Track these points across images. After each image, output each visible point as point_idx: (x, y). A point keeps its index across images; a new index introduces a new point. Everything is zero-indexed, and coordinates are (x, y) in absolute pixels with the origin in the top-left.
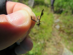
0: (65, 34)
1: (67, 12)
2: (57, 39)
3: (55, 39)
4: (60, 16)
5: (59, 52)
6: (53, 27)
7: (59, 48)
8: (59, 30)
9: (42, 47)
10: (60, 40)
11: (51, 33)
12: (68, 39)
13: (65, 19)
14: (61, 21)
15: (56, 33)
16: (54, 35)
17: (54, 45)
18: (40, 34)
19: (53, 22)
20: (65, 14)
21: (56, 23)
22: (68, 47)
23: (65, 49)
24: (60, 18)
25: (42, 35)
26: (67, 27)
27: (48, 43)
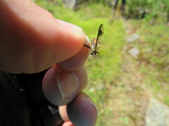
0: (151, 67)
1: (156, 17)
2: (134, 78)
3: (129, 79)
4: (140, 27)
5: (139, 106)
6: (124, 52)
7: (139, 99)
8: (137, 60)
9: (100, 97)
10: (141, 81)
11: (120, 65)
13: (151, 34)
14: (143, 38)
15: (132, 66)
16: (126, 71)
17: (127, 93)
18: (95, 68)
19: (123, 42)
20: (152, 21)
21: (130, 43)
22: (160, 96)
23: (153, 100)
24: (138, 31)
25: (100, 72)
26: (156, 52)
27: (112, 88)
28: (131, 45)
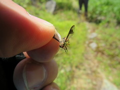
0: (105, 57)
1: (109, 22)
2: (92, 64)
3: (89, 65)
4: (97, 28)
5: (95, 85)
6: (86, 45)
7: (95, 80)
8: (95, 51)
9: (68, 76)
10: (98, 67)
11: (83, 54)
12: (111, 66)
13: (105, 33)
14: (100, 36)
15: (91, 55)
16: (87, 59)
17: (88, 75)
18: (65, 56)
19: (86, 38)
20: (106, 25)
21: (91, 39)
22: (110, 78)
23: (105, 81)
24: (97, 31)
25: (69, 58)
26: (108, 46)
27: (77, 70)
28: (91, 41)
